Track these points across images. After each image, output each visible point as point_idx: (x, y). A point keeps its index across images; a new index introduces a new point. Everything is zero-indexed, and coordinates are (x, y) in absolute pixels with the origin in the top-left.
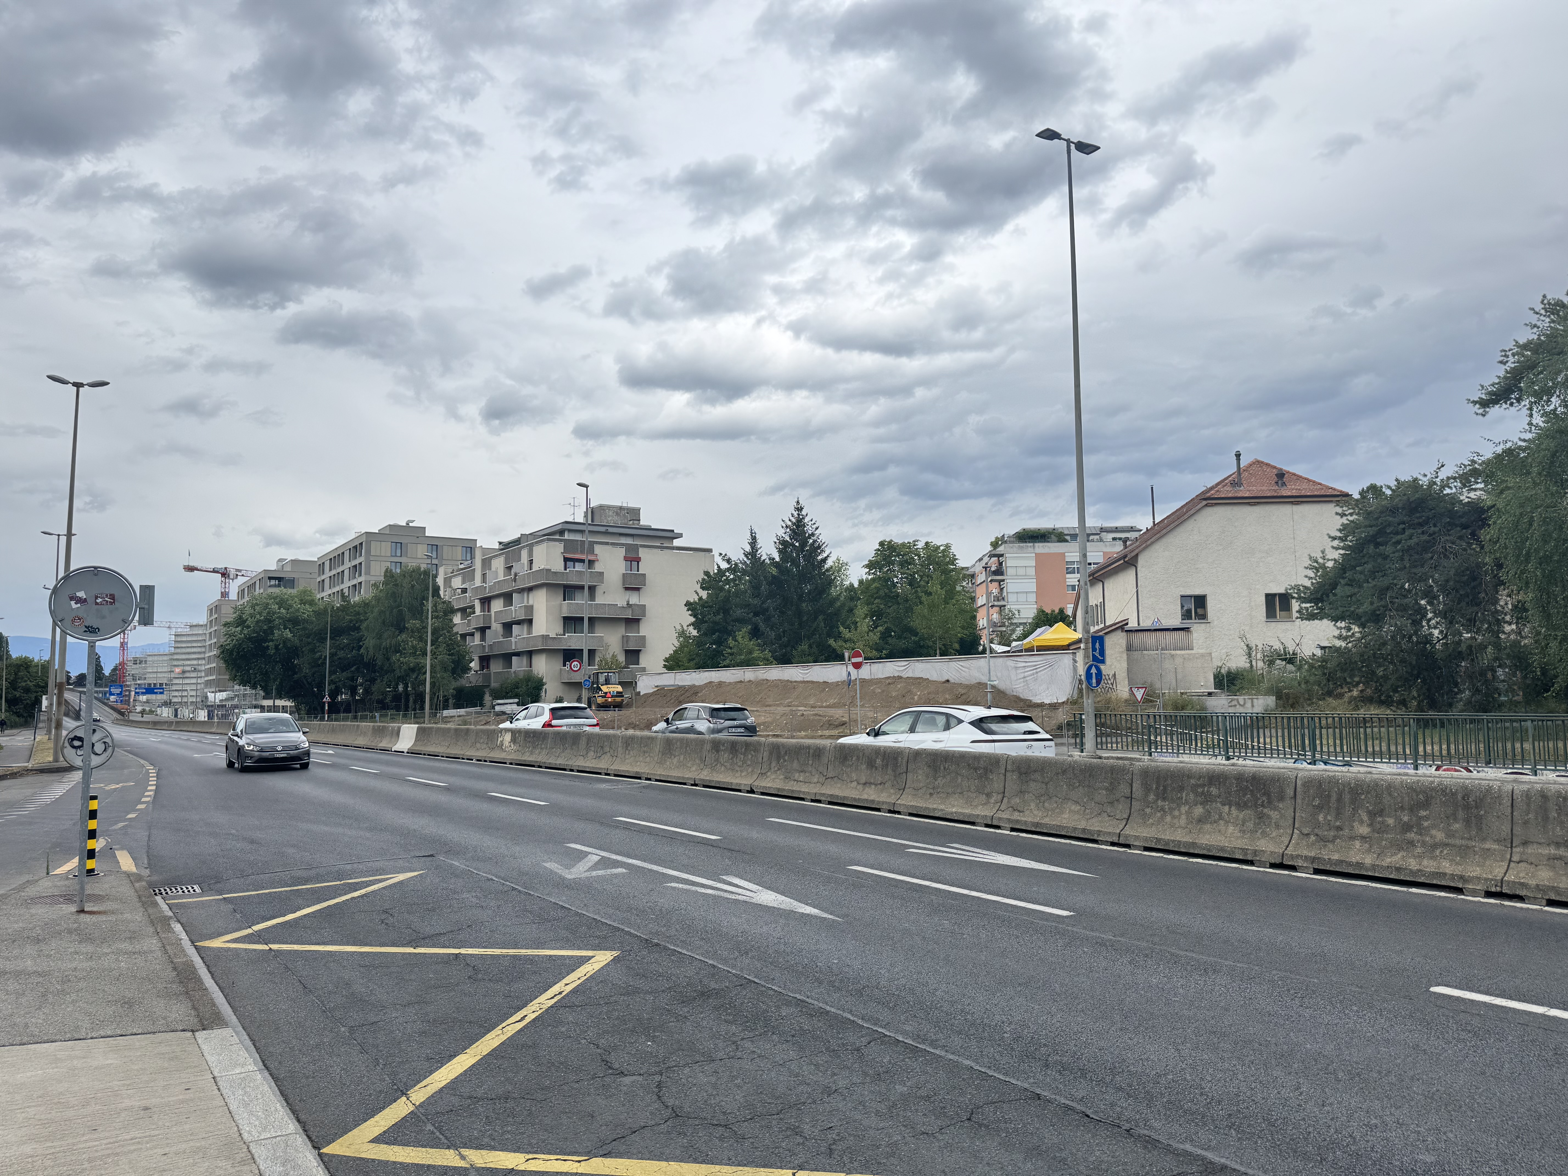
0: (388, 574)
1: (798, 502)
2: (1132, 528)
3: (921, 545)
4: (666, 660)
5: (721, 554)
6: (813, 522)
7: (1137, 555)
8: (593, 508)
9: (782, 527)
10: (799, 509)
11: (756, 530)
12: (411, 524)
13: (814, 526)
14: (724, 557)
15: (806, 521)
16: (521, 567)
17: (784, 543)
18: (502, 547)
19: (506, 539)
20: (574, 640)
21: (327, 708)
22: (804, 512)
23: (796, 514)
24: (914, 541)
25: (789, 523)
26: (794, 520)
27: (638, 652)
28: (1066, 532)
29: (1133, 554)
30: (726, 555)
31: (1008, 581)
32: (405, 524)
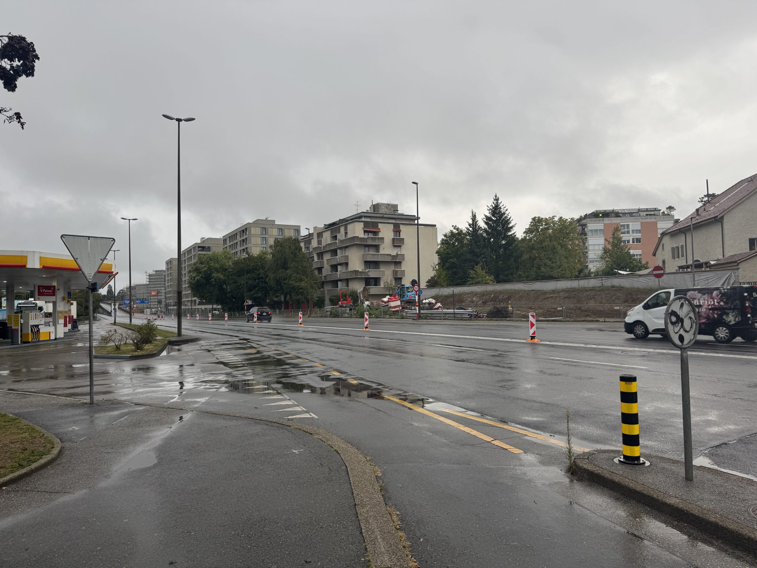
1: (496, 196)
5: (453, 226)
6: (504, 207)
8: (374, 205)
9: (488, 210)
10: (497, 199)
11: (475, 211)
12: (268, 219)
13: (505, 209)
15: (501, 206)
17: (488, 218)
18: (326, 227)
19: (327, 223)
22: (499, 202)
23: (495, 202)
25: (491, 207)
26: (494, 206)
27: (401, 279)
28: (620, 212)
29: (721, 215)
30: (456, 226)
32: (265, 219)
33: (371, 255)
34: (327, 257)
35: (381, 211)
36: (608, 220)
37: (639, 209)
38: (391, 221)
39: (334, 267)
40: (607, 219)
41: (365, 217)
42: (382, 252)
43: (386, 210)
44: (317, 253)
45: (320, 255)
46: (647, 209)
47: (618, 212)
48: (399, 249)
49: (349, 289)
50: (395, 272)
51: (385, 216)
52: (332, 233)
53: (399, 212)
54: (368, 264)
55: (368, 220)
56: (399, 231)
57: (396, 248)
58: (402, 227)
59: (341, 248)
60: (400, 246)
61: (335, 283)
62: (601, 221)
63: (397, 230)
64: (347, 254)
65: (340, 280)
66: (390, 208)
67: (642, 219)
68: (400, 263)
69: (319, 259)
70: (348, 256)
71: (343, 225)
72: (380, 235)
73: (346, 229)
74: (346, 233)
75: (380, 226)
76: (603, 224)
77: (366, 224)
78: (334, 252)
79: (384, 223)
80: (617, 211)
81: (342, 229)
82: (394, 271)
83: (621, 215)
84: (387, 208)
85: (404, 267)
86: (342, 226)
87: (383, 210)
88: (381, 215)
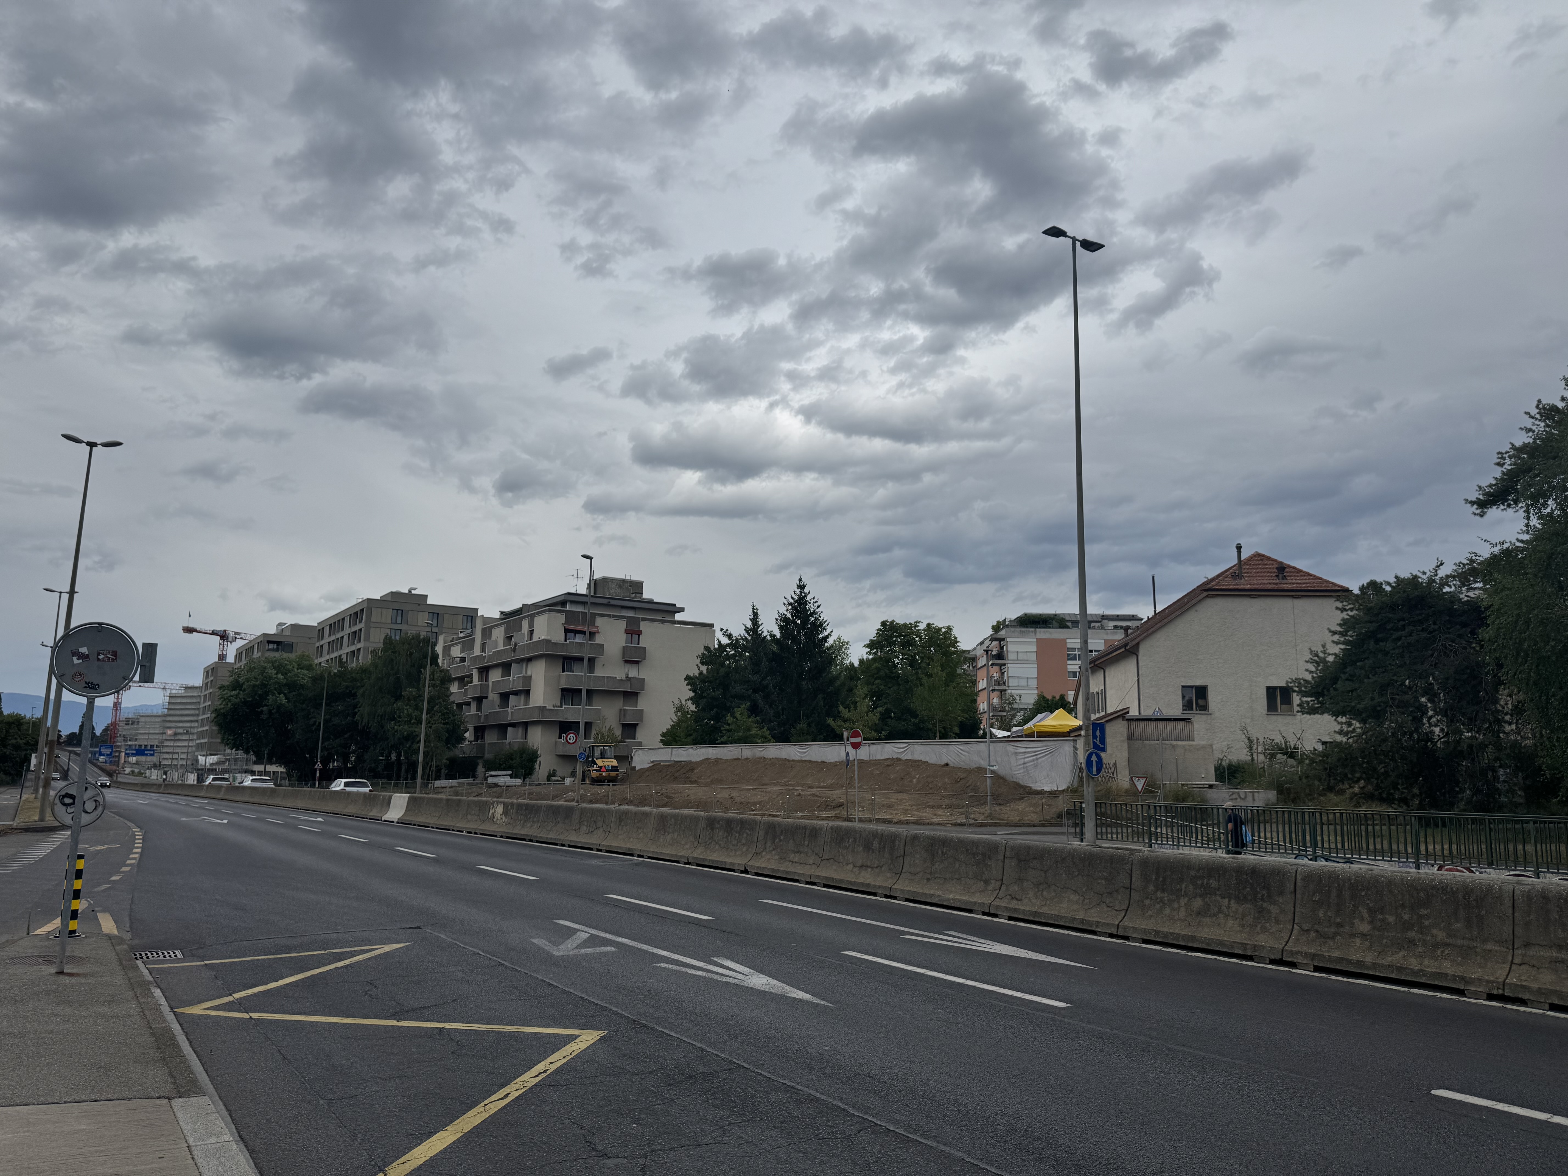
0: (388, 641)
1: (801, 580)
2: (1133, 616)
3: (922, 626)
4: (663, 735)
5: (722, 630)
6: (815, 600)
7: (1138, 644)
8: (596, 580)
9: (784, 604)
10: (802, 587)
11: (757, 606)
12: (413, 592)
13: (816, 604)
14: (725, 632)
15: (808, 598)
16: (522, 637)
17: (785, 619)
18: (503, 617)
19: (508, 609)
20: (572, 713)
21: (318, 775)
22: (806, 590)
23: (798, 591)
24: (916, 622)
25: (792, 601)
26: (796, 598)
27: (634, 727)
28: (1067, 618)
29: (1134, 643)
30: (727, 630)
31: (1009, 665)
32: (407, 592)
33: (577, 677)
34: (495, 676)
35: (608, 593)
36: (1044, 632)
37: (1103, 616)
38: (625, 613)
39: (505, 697)
40: (1043, 630)
41: (572, 602)
42: (599, 672)
43: (619, 591)
44: (479, 669)
45: (484, 671)
46: (1118, 616)
47: (1063, 619)
48: (635, 667)
49: (527, 742)
50: (622, 712)
51: (613, 602)
52: (507, 630)
53: (644, 596)
54: (569, 694)
55: (579, 609)
56: (639, 633)
57: (628, 665)
58: (643, 626)
59: (520, 661)
60: (637, 662)
61: (503, 728)
62: (1031, 634)
63: (633, 632)
64: (529, 673)
65: (513, 725)
66: (627, 588)
67: (1107, 634)
68: (636, 694)
69: (480, 679)
70: (530, 677)
71: (528, 616)
72: (598, 640)
73: (531, 624)
74: (531, 632)
75: (599, 621)
76: (1035, 640)
77: (571, 617)
78: (506, 667)
79: (608, 616)
80: (1061, 616)
81: (525, 624)
82: (620, 710)
83: (1069, 624)
84: (620, 587)
85: (643, 704)
86: (525, 617)
87: (614, 592)
88: (605, 601)
